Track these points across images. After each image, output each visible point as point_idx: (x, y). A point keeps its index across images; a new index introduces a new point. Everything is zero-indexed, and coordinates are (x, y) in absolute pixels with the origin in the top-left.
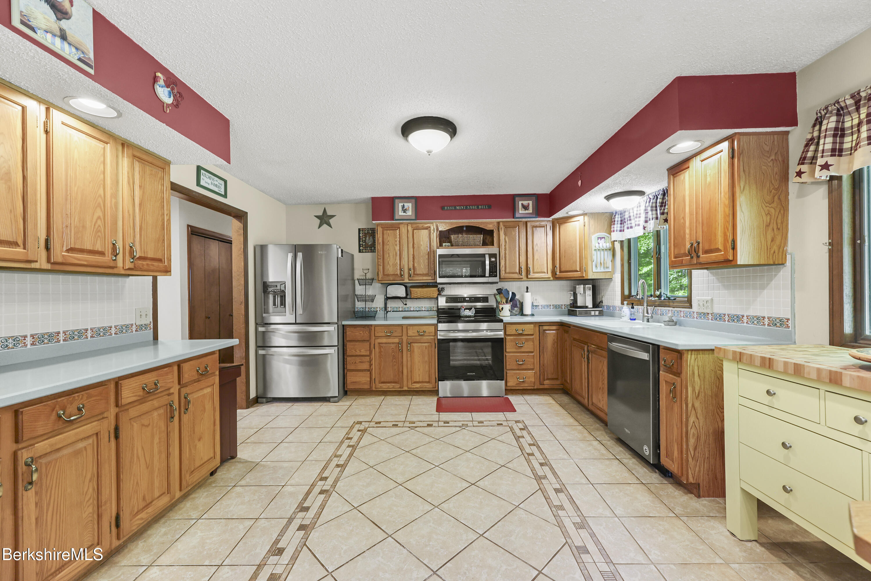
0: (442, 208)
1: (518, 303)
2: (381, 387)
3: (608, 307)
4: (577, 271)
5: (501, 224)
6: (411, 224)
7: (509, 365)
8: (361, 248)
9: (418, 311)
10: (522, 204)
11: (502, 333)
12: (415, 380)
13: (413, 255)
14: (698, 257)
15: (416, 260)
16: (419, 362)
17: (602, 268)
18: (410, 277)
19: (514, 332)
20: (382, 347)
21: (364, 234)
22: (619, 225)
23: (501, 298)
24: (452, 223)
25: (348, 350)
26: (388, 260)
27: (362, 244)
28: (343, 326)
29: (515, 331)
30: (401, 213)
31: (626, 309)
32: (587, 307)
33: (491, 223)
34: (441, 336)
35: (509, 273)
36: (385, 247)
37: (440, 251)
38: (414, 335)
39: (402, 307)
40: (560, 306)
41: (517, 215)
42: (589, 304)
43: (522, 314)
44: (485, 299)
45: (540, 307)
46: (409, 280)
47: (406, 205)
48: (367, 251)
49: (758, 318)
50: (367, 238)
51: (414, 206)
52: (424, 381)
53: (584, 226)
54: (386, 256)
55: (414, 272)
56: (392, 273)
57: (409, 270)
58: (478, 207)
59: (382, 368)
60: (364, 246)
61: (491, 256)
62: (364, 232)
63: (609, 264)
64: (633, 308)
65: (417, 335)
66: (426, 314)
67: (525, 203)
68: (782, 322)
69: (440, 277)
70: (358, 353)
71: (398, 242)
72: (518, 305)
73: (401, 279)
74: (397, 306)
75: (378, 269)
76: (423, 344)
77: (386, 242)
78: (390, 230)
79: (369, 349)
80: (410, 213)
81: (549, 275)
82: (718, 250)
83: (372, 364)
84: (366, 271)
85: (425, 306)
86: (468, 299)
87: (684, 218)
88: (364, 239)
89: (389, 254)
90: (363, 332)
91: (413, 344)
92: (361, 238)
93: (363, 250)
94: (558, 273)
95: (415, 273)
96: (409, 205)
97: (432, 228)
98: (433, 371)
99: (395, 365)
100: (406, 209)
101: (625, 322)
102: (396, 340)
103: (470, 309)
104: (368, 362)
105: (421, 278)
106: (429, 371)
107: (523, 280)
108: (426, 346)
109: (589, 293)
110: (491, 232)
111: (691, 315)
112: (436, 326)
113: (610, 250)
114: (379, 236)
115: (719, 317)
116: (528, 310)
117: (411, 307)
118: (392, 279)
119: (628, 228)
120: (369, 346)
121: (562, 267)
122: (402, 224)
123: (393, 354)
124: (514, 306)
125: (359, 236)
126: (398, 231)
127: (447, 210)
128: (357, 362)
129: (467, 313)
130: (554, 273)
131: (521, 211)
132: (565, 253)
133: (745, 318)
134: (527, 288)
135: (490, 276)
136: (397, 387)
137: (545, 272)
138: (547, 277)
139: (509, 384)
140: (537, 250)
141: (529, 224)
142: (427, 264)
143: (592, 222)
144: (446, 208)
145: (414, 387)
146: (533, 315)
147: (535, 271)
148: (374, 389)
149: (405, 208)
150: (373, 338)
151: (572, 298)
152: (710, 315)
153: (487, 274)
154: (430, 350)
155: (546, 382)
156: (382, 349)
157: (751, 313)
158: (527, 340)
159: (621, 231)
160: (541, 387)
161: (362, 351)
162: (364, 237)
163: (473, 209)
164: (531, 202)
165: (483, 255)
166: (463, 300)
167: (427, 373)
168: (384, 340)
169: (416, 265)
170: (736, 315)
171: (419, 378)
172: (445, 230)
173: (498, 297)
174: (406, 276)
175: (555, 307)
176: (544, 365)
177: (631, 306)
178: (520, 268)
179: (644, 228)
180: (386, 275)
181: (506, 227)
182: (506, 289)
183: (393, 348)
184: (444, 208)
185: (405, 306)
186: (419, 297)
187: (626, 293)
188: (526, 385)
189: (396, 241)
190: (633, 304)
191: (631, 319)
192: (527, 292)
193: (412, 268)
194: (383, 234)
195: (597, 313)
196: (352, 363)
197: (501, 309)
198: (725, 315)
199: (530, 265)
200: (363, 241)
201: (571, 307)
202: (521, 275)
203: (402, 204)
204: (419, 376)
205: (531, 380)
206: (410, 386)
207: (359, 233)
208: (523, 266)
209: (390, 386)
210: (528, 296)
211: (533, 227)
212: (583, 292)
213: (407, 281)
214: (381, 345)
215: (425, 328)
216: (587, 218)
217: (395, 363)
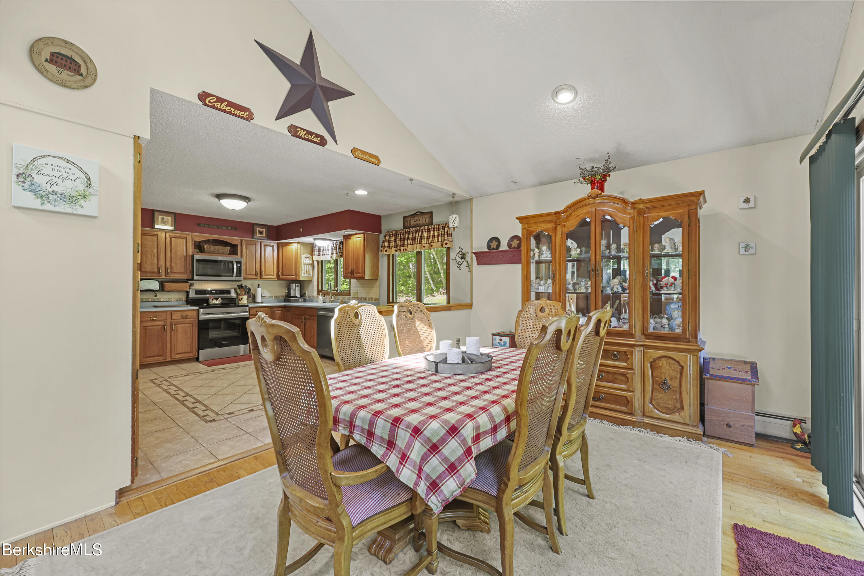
0: (198, 225)
1: (251, 295)
2: (146, 361)
3: (309, 297)
4: (292, 275)
5: (244, 241)
6: (169, 233)
9: (167, 301)
10: (259, 230)
11: (247, 313)
12: (177, 353)
13: (171, 257)
14: (354, 275)
15: (173, 262)
16: (182, 338)
17: (307, 275)
18: (168, 274)
20: (147, 329)
22: (317, 252)
23: (241, 291)
24: (205, 237)
30: (160, 223)
31: (321, 297)
32: (297, 297)
33: (235, 240)
34: (202, 317)
35: (249, 275)
37: (197, 257)
38: (178, 318)
39: (152, 299)
40: (279, 297)
41: (255, 237)
42: (298, 295)
43: (254, 302)
44: (229, 292)
45: (266, 297)
46: (166, 276)
47: (166, 217)
49: (371, 298)
51: (173, 219)
52: (186, 352)
53: (298, 249)
55: (171, 270)
56: (150, 271)
57: (166, 269)
58: (227, 228)
61: (237, 262)
63: (311, 272)
64: (324, 296)
65: (181, 318)
66: (176, 303)
67: (261, 230)
68: (377, 299)
69: (196, 275)
71: (156, 246)
72: (252, 296)
73: (158, 275)
76: (185, 325)
78: (148, 236)
80: (169, 224)
81: (275, 277)
82: (360, 273)
85: (175, 297)
86: (214, 292)
87: (349, 258)
89: (146, 255)
91: (177, 325)
94: (281, 276)
95: (173, 271)
96: (169, 219)
97: (188, 238)
98: (194, 344)
99: (160, 342)
100: (165, 222)
101: (321, 304)
102: (162, 323)
103: (217, 299)
105: (177, 275)
106: (191, 344)
107: (258, 279)
109: (298, 289)
110: (236, 246)
112: (198, 310)
113: (311, 265)
115: (360, 299)
116: (259, 299)
117: (161, 298)
118: (149, 275)
119: (322, 255)
121: (284, 272)
122: (161, 232)
123: (158, 334)
124: (248, 297)
126: (156, 237)
127: (203, 226)
129: (215, 302)
130: (278, 276)
131: (258, 235)
132: (286, 263)
133: (368, 299)
134: (259, 285)
135: (236, 276)
136: (161, 359)
137: (272, 275)
140: (268, 261)
141: (262, 244)
142: (185, 265)
143: (302, 248)
144: (201, 225)
145: (178, 357)
146: (262, 303)
147: (266, 274)
149: (164, 220)
151: (287, 291)
152: (357, 298)
153: (234, 275)
154: (191, 328)
156: (147, 331)
157: (369, 297)
159: (318, 255)
164: (264, 230)
165: (232, 262)
166: (210, 292)
167: (189, 345)
168: (150, 324)
169: (173, 265)
171: (182, 351)
172: (199, 240)
173: (239, 291)
174: (163, 273)
175: (276, 297)
178: (256, 271)
179: (331, 257)
180: (144, 272)
181: (247, 244)
182: (246, 285)
183: (158, 329)
184: (200, 225)
185: (154, 297)
186: (172, 290)
187: (320, 289)
189: (154, 245)
192: (258, 287)
193: (169, 267)
195: (302, 300)
197: (240, 298)
198: (362, 298)
199: (263, 270)
201: (286, 297)
202: (257, 276)
203: (162, 216)
204: (182, 349)
206: (173, 357)
208: (258, 271)
209: (155, 359)
210: (259, 290)
211: (265, 246)
212: (294, 288)
213: (165, 277)
214: (146, 328)
215: (187, 313)
216: (299, 245)
217: (160, 341)
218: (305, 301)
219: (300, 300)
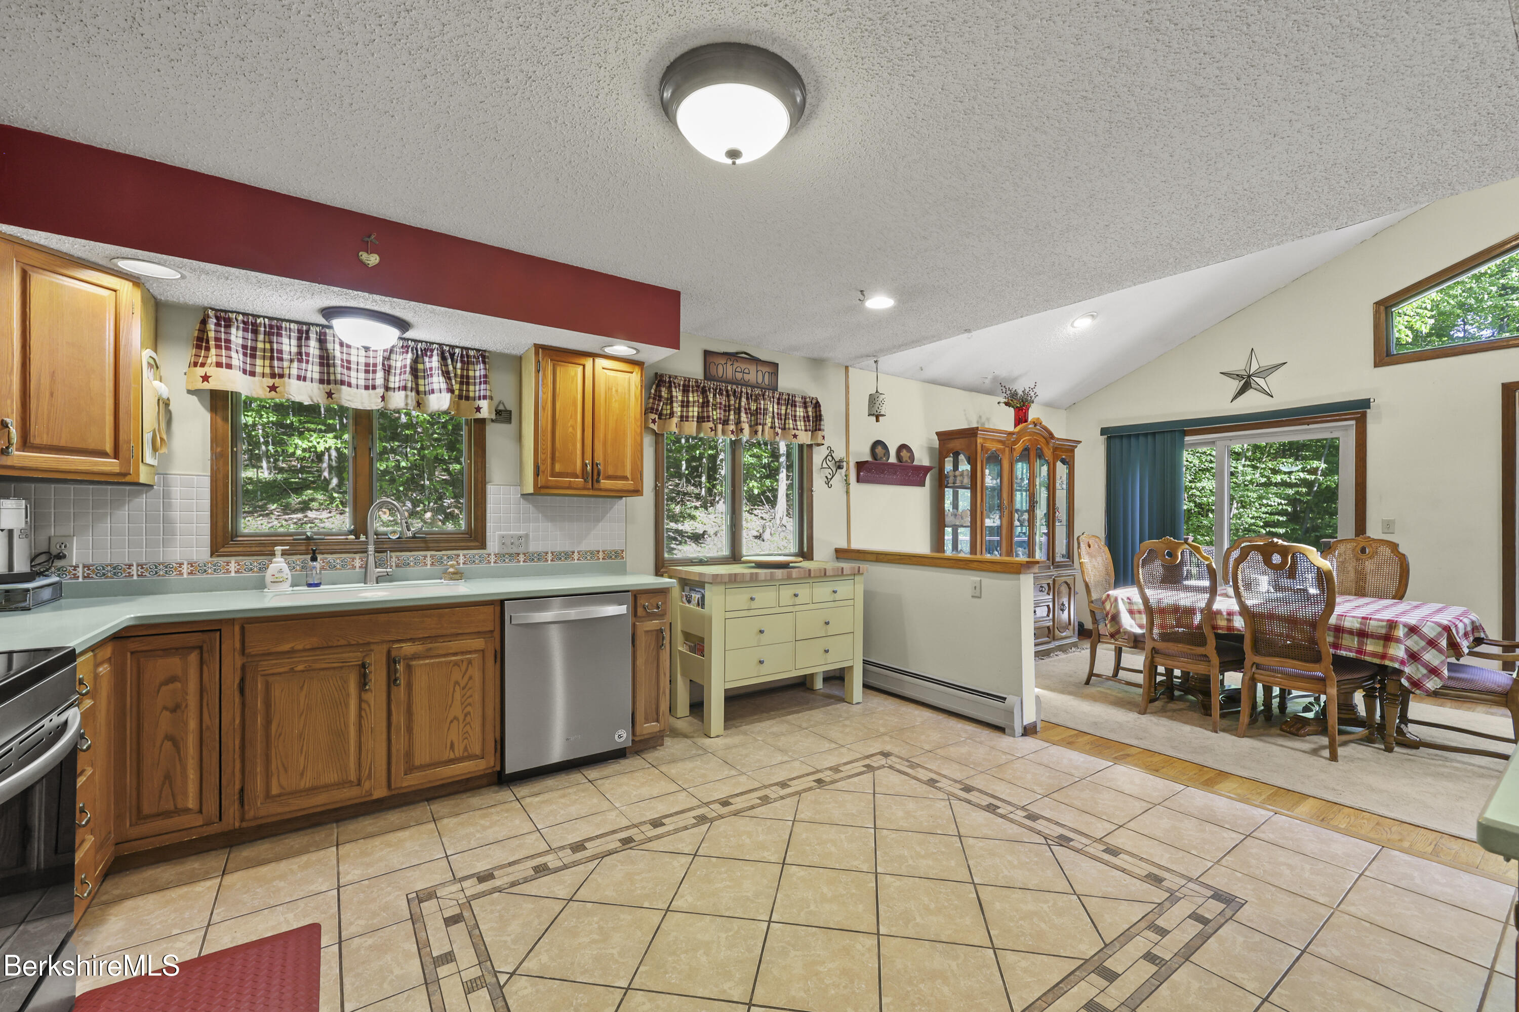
32: (17, 578)
49: (592, 553)
53: (133, 315)
64: (314, 559)
68: (618, 554)
82: (624, 478)
94: (13, 450)
111: (485, 559)
115: (541, 556)
119: (299, 378)
133: (576, 554)
152: (521, 556)
170: (563, 552)
177: (309, 556)
190: (314, 552)
191: (310, 585)
198: (547, 553)
216: (138, 295)
218: (57, 594)
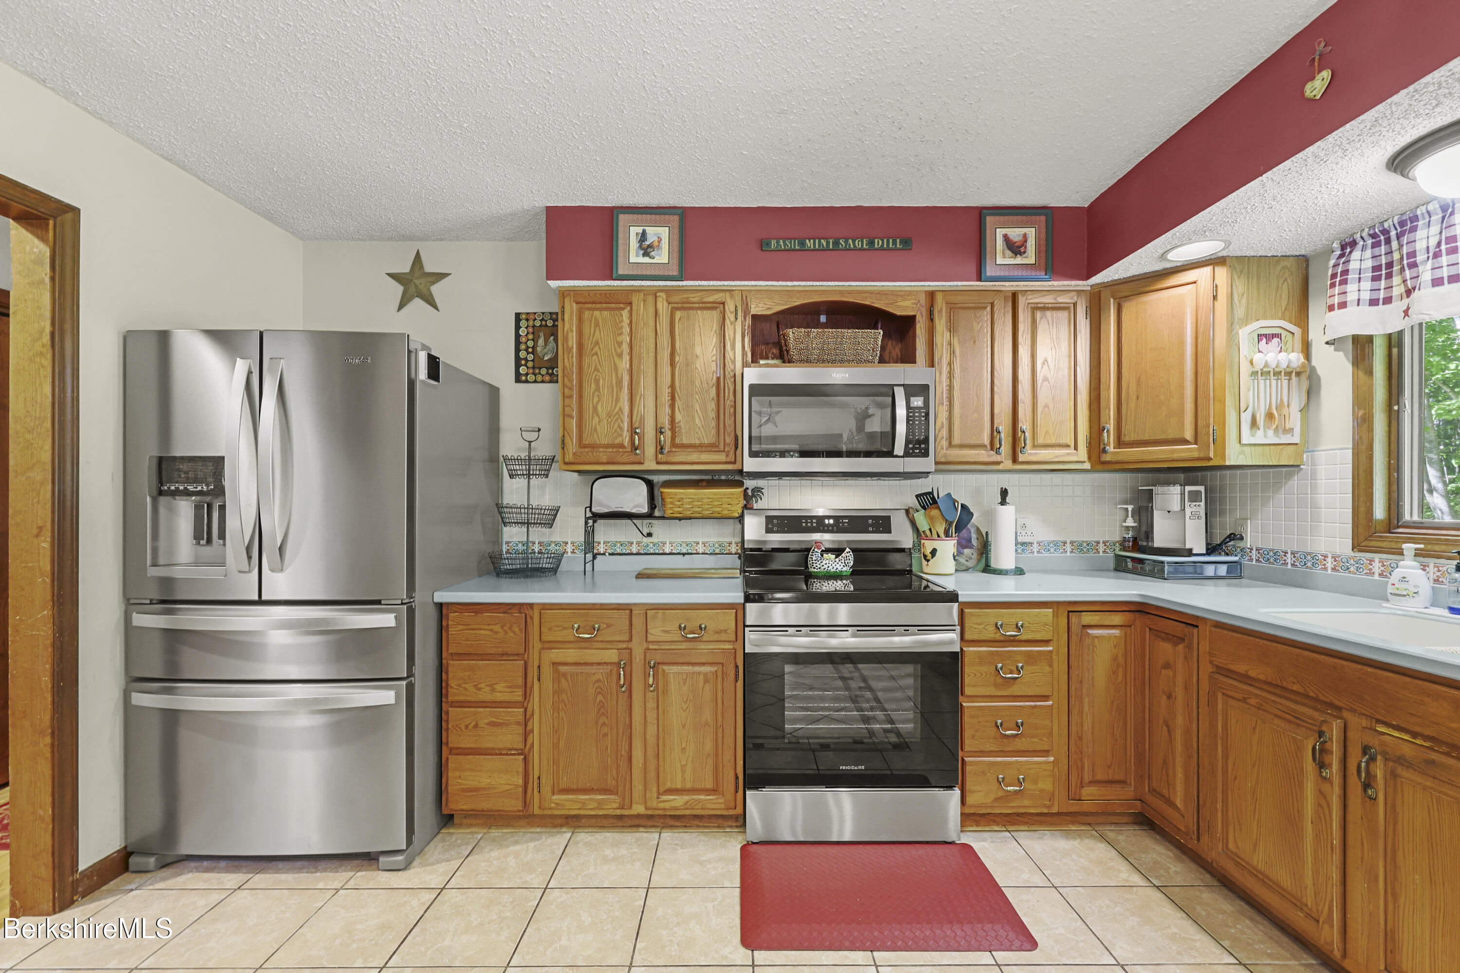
0: (763, 245)
1: (974, 536)
2: (560, 804)
3: (1273, 556)
4: (1185, 442)
5: (939, 298)
6: (668, 291)
7: (973, 737)
8: (523, 370)
9: (684, 554)
10: (1006, 237)
11: (954, 636)
12: (669, 785)
13: (672, 386)
15: (678, 403)
16: (684, 726)
17: (1270, 433)
18: (662, 453)
19: (990, 633)
20: (564, 675)
21: (531, 330)
23: (931, 520)
24: (789, 293)
25: (453, 683)
26: (596, 399)
27: (526, 359)
28: (440, 606)
29: (992, 628)
30: (636, 257)
31: (1414, 572)
32: (1190, 553)
33: (906, 295)
34: (754, 642)
35: (962, 446)
36: (586, 361)
37: (753, 376)
38: (668, 637)
39: (638, 543)
40: (1092, 545)
41: (990, 271)
42: (1195, 542)
43: (987, 568)
44: (883, 523)
45: (1035, 548)
46: (658, 463)
47: (653, 232)
48: (539, 378)
50: (541, 342)
51: (676, 236)
52: (698, 786)
53: (1215, 298)
54: (589, 389)
55: (673, 438)
56: (605, 441)
57: (660, 431)
58: (871, 243)
59: (562, 745)
60: (530, 364)
61: (912, 390)
62: (531, 323)
63: (1295, 420)
65: (678, 637)
66: (710, 562)
67: (1015, 234)
69: (753, 454)
70: (485, 695)
71: (625, 348)
72: (974, 542)
73: (633, 457)
74: (623, 539)
75: (564, 429)
76: (697, 669)
77: (588, 345)
78: (600, 310)
79: (520, 681)
80: (662, 257)
81: (1082, 453)
83: (532, 731)
84: (532, 436)
85: (705, 540)
86: (831, 521)
88: (530, 344)
89: (597, 382)
90: (502, 627)
91: (665, 667)
92: (523, 340)
93: (527, 374)
94: (1111, 448)
95: (677, 441)
96: (660, 235)
97: (730, 307)
98: (728, 756)
99: (606, 735)
100: (650, 246)
102: (611, 655)
103: (838, 551)
104: (518, 723)
105: (694, 457)
106: (717, 755)
107: (1001, 467)
108: (706, 674)
109: (1196, 509)
110: (909, 322)
112: (740, 610)
113: (1298, 374)
114: (568, 327)
116: (1005, 556)
117: (665, 543)
118: (604, 459)
120: (521, 673)
121: (1127, 428)
122: (639, 291)
123: (600, 698)
124: (964, 544)
125: (518, 336)
126: (625, 313)
127: (777, 251)
128: (481, 724)
129: (830, 564)
130: (1096, 448)
131: (1003, 258)
132: (1139, 382)
134: (1004, 493)
135: (908, 453)
136: (611, 804)
137: (1068, 446)
138: (1075, 459)
139: (970, 800)
140: (1046, 380)
141: (1022, 301)
142: (712, 415)
143: (1240, 286)
144: (773, 242)
145: (667, 805)
146: (1022, 574)
147: (1040, 441)
148: (537, 811)
149: (647, 243)
150: (538, 645)
151: (1130, 522)
153: (899, 449)
154: (720, 687)
155: (1089, 792)
156: (564, 684)
158: (1031, 658)
159: (1371, 303)
160: (1074, 806)
161: (499, 687)
162: (531, 337)
163: (855, 249)
164: (1031, 232)
165: (888, 391)
166: (815, 523)
167: (710, 762)
168: (571, 654)
169: (678, 417)
171: (684, 779)
172: (769, 312)
173: (921, 518)
174: (650, 449)
175: (1079, 547)
176: (1081, 738)
178: (995, 430)
180: (589, 446)
181: (953, 308)
182: (949, 495)
183: (598, 681)
184: (769, 244)
185: (645, 539)
186: (688, 513)
187: (1380, 511)
188: (1026, 803)
189: (620, 344)
192: (1003, 502)
193: (667, 426)
194: (580, 320)
195: (1223, 570)
196: (467, 727)
197: (928, 552)
199: (1024, 424)
200: (526, 350)
201: (1124, 549)
202: (998, 452)
203: (640, 230)
204: (683, 772)
205: (1041, 785)
206: (654, 804)
207: (518, 327)
208: (1004, 426)
209: (589, 803)
210: (1007, 515)
211: (1036, 308)
212: (1176, 506)
213: (654, 466)
214: (562, 669)
215: (703, 617)
216: (1222, 273)
217: (605, 730)
218: (1235, 572)
219: (1210, 570)
